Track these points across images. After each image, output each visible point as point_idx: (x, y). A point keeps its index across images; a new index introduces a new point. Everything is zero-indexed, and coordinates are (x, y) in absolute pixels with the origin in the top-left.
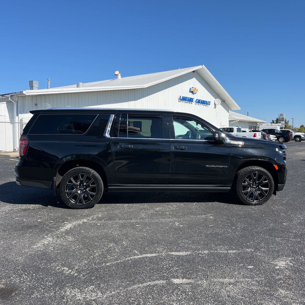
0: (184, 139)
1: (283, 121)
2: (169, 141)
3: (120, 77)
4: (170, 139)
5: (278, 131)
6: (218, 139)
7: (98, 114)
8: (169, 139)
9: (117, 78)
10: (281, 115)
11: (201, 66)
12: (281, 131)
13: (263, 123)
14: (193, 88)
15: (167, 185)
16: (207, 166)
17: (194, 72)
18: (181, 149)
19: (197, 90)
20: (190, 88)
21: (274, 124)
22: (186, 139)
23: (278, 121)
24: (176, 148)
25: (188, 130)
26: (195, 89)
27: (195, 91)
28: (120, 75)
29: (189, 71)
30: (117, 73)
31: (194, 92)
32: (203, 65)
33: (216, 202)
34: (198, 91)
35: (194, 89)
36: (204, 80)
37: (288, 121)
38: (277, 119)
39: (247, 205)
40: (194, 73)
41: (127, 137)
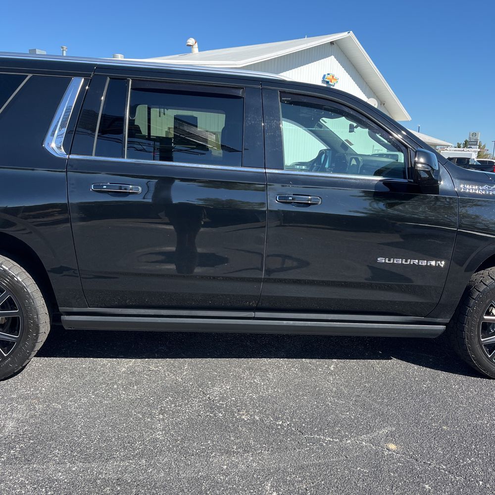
0: (310, 170)
1: (476, 145)
2: (263, 178)
3: (196, 49)
4: (267, 171)
5: (475, 162)
6: (426, 176)
7: (30, 75)
8: (264, 171)
9: (190, 52)
10: (475, 134)
11: (347, 32)
12: (478, 161)
13: (448, 146)
14: (329, 74)
15: (252, 314)
16: (381, 260)
17: (332, 43)
18: (300, 204)
19: (336, 80)
20: (325, 76)
21: (468, 149)
22: (316, 171)
23: (466, 144)
24: (284, 200)
25: (323, 147)
26: (333, 77)
27: (333, 81)
28: (196, 45)
29: (323, 40)
30: (191, 41)
31: (330, 83)
32: (351, 32)
33: (394, 361)
34: (339, 81)
35: (331, 77)
36: (350, 61)
37: (484, 146)
38: (466, 141)
39: (489, 378)
40: (333, 46)
41: (123, 157)
